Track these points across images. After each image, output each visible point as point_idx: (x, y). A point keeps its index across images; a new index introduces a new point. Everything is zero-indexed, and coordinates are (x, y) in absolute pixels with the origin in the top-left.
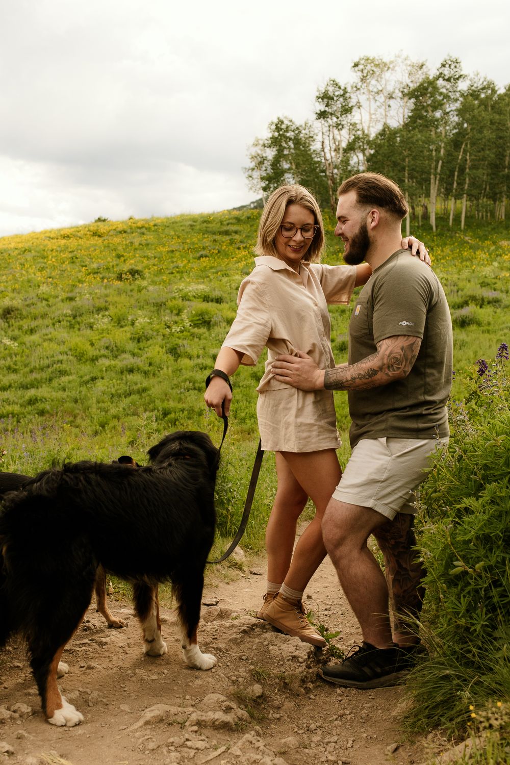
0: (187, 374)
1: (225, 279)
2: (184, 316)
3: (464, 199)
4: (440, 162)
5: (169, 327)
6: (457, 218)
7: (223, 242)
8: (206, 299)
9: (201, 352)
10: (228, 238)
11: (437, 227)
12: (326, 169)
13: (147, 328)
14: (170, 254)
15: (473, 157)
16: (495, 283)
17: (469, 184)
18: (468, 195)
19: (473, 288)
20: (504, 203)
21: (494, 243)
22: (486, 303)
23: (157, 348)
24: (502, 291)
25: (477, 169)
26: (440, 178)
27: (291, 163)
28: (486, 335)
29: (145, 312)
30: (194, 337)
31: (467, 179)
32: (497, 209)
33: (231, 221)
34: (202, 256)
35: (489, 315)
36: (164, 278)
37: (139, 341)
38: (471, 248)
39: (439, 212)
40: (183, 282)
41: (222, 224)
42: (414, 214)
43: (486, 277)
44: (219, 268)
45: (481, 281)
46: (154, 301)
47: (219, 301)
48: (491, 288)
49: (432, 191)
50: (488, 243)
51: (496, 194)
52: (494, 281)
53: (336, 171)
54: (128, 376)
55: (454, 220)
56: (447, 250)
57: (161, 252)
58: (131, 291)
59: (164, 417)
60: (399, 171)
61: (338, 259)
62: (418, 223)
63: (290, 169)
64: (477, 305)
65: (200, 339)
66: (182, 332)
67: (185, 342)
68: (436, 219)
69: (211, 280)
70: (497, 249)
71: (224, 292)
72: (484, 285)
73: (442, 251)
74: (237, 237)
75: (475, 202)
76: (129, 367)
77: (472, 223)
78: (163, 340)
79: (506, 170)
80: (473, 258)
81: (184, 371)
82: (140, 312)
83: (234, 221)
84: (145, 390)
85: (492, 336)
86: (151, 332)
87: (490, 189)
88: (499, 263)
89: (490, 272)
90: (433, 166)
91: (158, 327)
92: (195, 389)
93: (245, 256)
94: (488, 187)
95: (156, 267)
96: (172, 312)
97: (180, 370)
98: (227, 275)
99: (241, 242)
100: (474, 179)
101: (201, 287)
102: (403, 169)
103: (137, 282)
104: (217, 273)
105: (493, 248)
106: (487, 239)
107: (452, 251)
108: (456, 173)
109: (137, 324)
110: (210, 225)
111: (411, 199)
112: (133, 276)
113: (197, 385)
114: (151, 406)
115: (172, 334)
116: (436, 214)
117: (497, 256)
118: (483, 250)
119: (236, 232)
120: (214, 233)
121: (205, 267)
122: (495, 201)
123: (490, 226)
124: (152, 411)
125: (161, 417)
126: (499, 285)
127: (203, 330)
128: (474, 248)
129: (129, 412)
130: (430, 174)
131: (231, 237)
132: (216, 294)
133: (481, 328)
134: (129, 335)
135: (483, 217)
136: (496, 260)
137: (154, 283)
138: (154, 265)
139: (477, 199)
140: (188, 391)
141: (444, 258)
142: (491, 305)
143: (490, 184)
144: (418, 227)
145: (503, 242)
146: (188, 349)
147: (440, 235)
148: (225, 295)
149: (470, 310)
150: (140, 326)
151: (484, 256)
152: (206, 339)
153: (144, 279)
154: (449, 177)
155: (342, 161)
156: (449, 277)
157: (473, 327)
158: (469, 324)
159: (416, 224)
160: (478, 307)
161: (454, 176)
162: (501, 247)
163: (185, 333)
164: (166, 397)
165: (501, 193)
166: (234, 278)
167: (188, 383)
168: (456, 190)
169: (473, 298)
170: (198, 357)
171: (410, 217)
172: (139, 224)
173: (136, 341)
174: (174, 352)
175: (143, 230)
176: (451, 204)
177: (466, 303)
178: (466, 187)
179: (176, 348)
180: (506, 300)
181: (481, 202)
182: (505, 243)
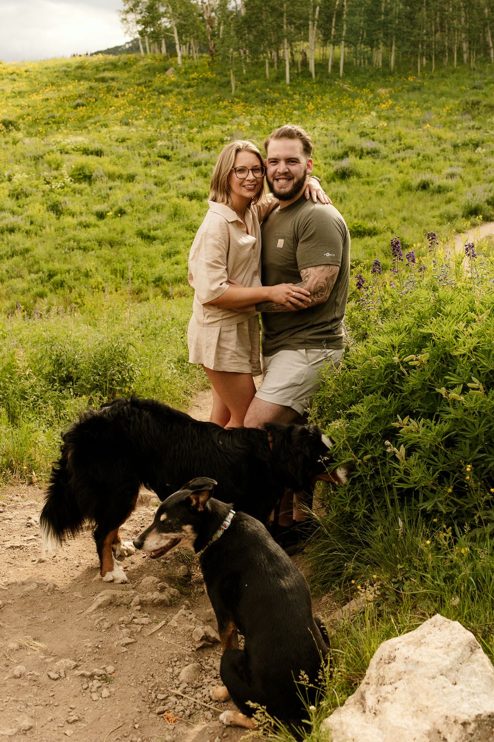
0: (71, 233)
1: (104, 130)
2: (64, 170)
3: (342, 46)
4: (318, 8)
5: (48, 183)
6: (336, 66)
7: (100, 90)
8: (86, 152)
9: (84, 209)
10: (105, 85)
11: (316, 74)
12: (204, 12)
13: (25, 184)
14: (45, 103)
15: (350, 3)
16: (373, 133)
17: (347, 30)
18: (346, 41)
19: (352, 139)
20: (381, 50)
21: (372, 91)
22: (365, 154)
23: (38, 206)
24: (380, 142)
25: (354, 15)
26: (318, 25)
27: (167, 6)
28: (367, 187)
29: (22, 166)
30: (75, 193)
31: (345, 26)
32: (375, 54)
33: (107, 67)
34: (78, 105)
35: (368, 166)
36: (40, 129)
37: (17, 198)
38: (350, 96)
39: (318, 58)
40: (60, 133)
41: (97, 70)
42: (293, 61)
43: (364, 127)
44: (96, 119)
45: (360, 130)
46: (32, 155)
47: (99, 153)
48: (370, 138)
49: (310, 38)
50: (366, 91)
51: (373, 41)
52: (372, 131)
53: (213, 14)
54: (9, 236)
55: (333, 67)
56: (327, 98)
57: (35, 101)
58: (6, 143)
59: (49, 279)
60: (278, 17)
61: (218, 107)
62: (298, 70)
63: (166, 13)
64: (356, 156)
65: (82, 195)
66: (62, 188)
67: (66, 199)
68: (315, 65)
69: (89, 132)
70: (375, 98)
71: (104, 144)
72: (363, 135)
73: (322, 99)
74: (114, 84)
75: (352, 48)
76: (9, 226)
77: (351, 70)
78: (43, 196)
79: (383, 17)
80: (351, 107)
81: (67, 229)
82: (17, 167)
83: (110, 67)
84: (27, 251)
85: (372, 187)
86: (30, 189)
87: (367, 36)
88: (377, 112)
89: (369, 122)
90: (311, 11)
91: (37, 182)
92: (80, 248)
93: (123, 105)
94: (365, 34)
95: (30, 117)
96: (50, 166)
97: (63, 229)
98: (106, 126)
99: (119, 89)
100: (352, 25)
101: (80, 139)
102: (281, 15)
103: (12, 134)
104: (95, 123)
105: (371, 96)
106: (364, 87)
107: (331, 99)
108: (334, 20)
109: (14, 179)
110: (85, 71)
111: (291, 45)
112: (7, 127)
113: (82, 245)
114: (36, 267)
115: (52, 191)
116: (315, 60)
117: (375, 104)
118: (361, 98)
119: (113, 79)
120: (90, 80)
121: (83, 117)
122: (372, 47)
123: (368, 74)
124: (37, 273)
125: (46, 278)
126: (377, 135)
127: (84, 185)
128: (353, 96)
129: (13, 275)
130: (307, 19)
131: (107, 84)
132: (96, 146)
133: (362, 180)
134: (7, 192)
135: (360, 64)
136: (373, 110)
137: (29, 134)
138: (28, 115)
139: (355, 45)
140: (73, 250)
141: (323, 107)
142: (370, 155)
143: (367, 31)
144: (298, 74)
145: (380, 90)
146: (70, 206)
147: (320, 82)
148: (104, 148)
149: (351, 161)
150: (17, 183)
151: (363, 105)
152: (88, 194)
153: (18, 130)
154: (327, 22)
155: (220, 5)
156: (329, 127)
157: (353, 179)
158: (349, 176)
159: (296, 72)
160: (358, 158)
161: (331, 21)
162: (379, 95)
163: (66, 189)
164: (50, 258)
165: (377, 40)
166: (113, 129)
167: (72, 242)
168: (334, 37)
169: (352, 149)
170: (81, 214)
171: (290, 64)
172: (10, 70)
173: (15, 198)
174: (56, 209)
175: (15, 76)
176: (329, 51)
177: (346, 154)
178: (344, 34)
179: (57, 205)
180: (384, 150)
181: (359, 48)
182: (382, 91)
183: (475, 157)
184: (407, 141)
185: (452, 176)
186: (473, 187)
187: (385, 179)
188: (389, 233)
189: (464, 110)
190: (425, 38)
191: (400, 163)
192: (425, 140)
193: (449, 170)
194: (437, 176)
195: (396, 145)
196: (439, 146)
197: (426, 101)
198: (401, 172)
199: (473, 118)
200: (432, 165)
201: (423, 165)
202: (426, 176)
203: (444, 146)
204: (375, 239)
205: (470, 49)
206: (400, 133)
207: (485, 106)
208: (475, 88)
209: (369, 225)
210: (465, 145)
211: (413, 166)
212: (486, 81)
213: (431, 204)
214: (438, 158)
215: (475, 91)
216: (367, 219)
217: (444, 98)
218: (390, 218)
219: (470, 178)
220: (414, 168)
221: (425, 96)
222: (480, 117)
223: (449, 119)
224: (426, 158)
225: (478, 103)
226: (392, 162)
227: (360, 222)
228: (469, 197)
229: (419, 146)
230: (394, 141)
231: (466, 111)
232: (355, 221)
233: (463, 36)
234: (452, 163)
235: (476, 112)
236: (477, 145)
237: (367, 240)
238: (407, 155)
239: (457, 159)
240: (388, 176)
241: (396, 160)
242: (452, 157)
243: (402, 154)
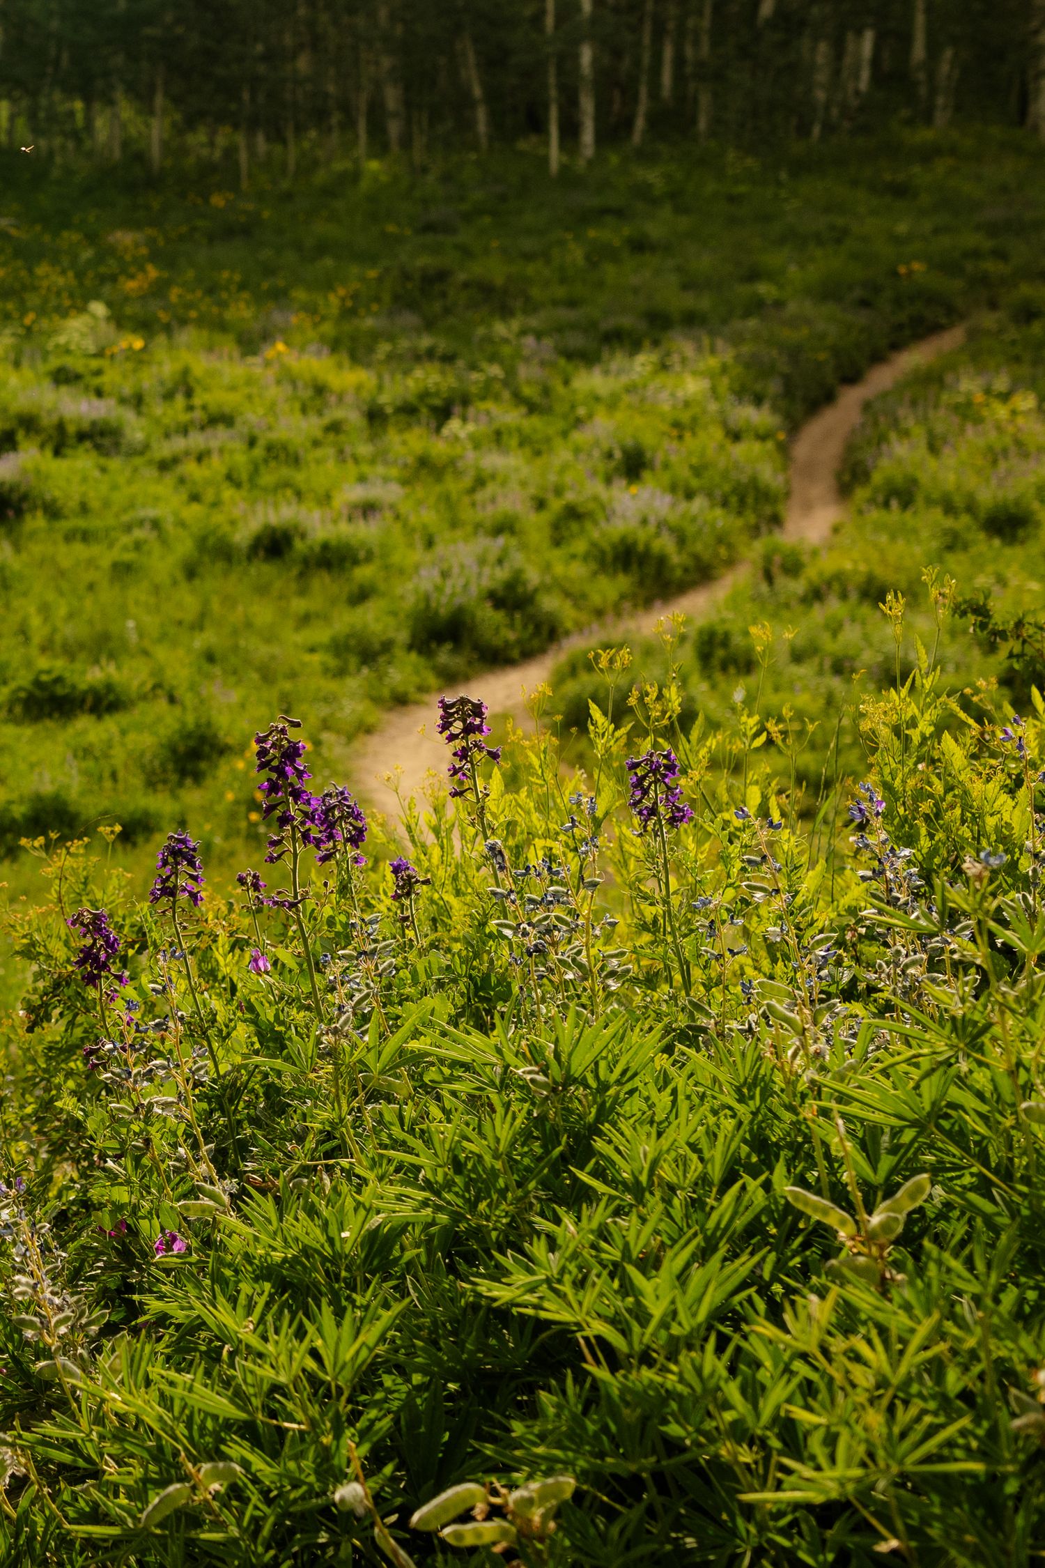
16: (98, 373)
19: (26, 391)
21: (92, 238)
22: (72, 441)
24: (123, 401)
28: (79, 549)
35: (84, 479)
38: (16, 253)
43: (68, 351)
45: (55, 362)
48: (87, 388)
50: (71, 237)
52: (95, 364)
64: (42, 446)
70: (100, 259)
72: (63, 377)
75: (23, 103)
80: (24, 288)
85: (95, 550)
88: (109, 304)
89: (83, 335)
94: (65, 57)
105: (87, 254)
106: (67, 225)
117: (103, 279)
118: (55, 261)
122: (88, 100)
126: (112, 377)
128: (27, 255)
133: (65, 525)
136: (97, 297)
139: (34, 94)
142: (88, 444)
145: (119, 235)
151: (61, 281)
158: (19, 512)
160: (49, 453)
162: (112, 251)
169: (29, 423)
177: (9, 438)
180: (135, 429)
181: (43, 102)
182: (125, 239)
183: (439, 448)
184: (212, 398)
185: (368, 509)
186: (439, 548)
187: (141, 523)
188: (162, 705)
189: (396, 298)
190: (262, 69)
191: (190, 468)
192: (273, 392)
193: (356, 493)
194: (316, 514)
195: (176, 411)
196: (320, 413)
197: (269, 271)
198: (195, 498)
199: (429, 325)
200: (299, 477)
201: (268, 478)
202: (281, 514)
203: (337, 414)
204: (110, 725)
205: (408, 104)
206: (186, 372)
207: (466, 285)
208: (429, 228)
209: (92, 676)
210: (408, 411)
211: (231, 479)
212: (465, 207)
213: (299, 605)
214: (319, 453)
215: (429, 238)
216: (82, 656)
217: (328, 262)
218: (161, 653)
219: (429, 517)
220: (238, 485)
221: (266, 254)
222: (452, 320)
223: (347, 327)
224: (280, 453)
225: (442, 276)
226: (165, 466)
227: (59, 665)
228: (427, 580)
229: (252, 416)
230: (168, 396)
231: (403, 302)
232: (43, 663)
233: (386, 62)
234: (365, 469)
235: (437, 306)
236: (443, 414)
237: (88, 729)
238: (214, 444)
239: (380, 457)
240: (151, 513)
241: (175, 460)
242: (364, 449)
243: (197, 440)
